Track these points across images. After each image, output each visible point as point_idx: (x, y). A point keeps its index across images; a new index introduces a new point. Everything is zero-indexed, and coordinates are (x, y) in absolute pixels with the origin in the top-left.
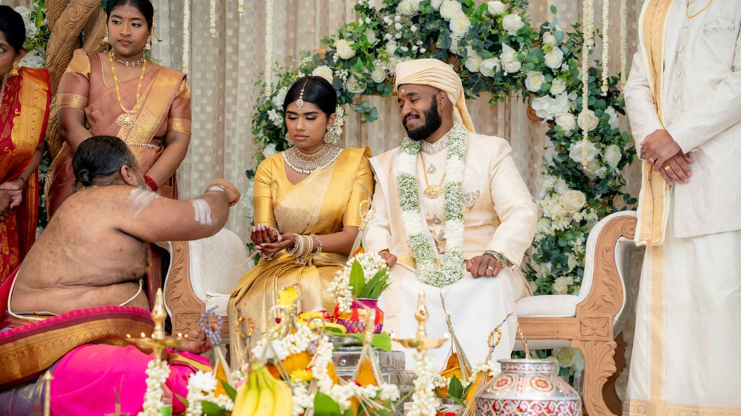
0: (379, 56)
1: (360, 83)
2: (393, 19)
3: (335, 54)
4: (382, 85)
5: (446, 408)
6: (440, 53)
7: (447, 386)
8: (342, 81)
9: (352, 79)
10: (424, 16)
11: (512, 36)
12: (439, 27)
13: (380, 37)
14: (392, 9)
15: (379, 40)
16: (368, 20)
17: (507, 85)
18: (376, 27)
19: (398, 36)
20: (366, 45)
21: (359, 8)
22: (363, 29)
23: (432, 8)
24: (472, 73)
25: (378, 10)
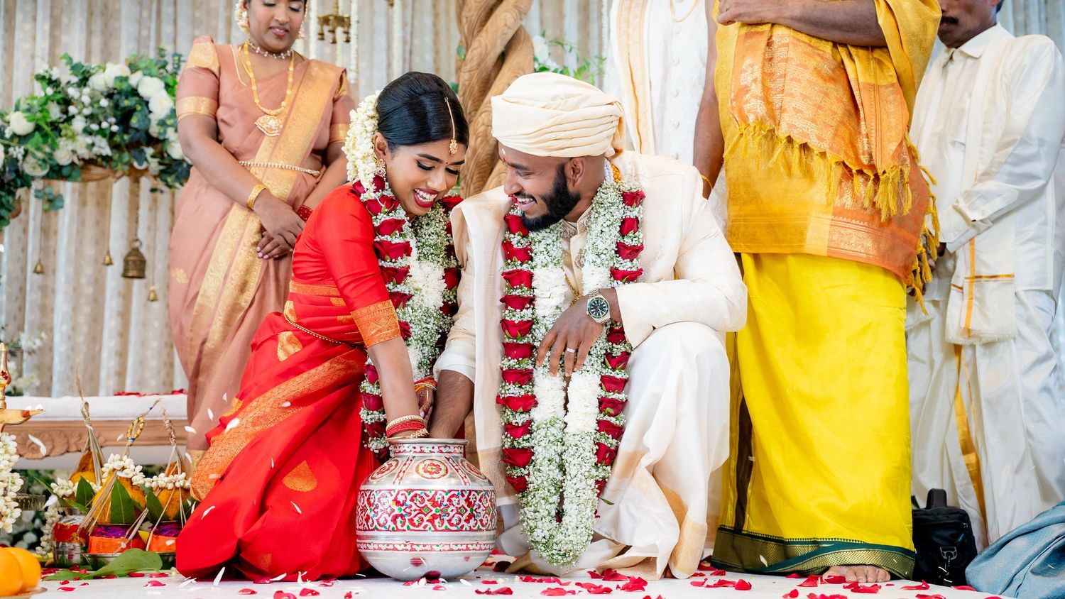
0: (63, 133)
1: (40, 162)
2: (81, 92)
3: (8, 128)
4: (69, 169)
5: (74, 519)
6: (138, 135)
7: (74, 493)
8: (17, 160)
9: (30, 159)
10: (120, 93)
12: (136, 104)
13: (66, 112)
14: (84, 81)
15: (65, 117)
16: (50, 91)
18: (61, 101)
19: (87, 111)
20: (44, 117)
21: (41, 78)
22: (43, 100)
23: (130, 86)
24: (175, 160)
25: (64, 81)
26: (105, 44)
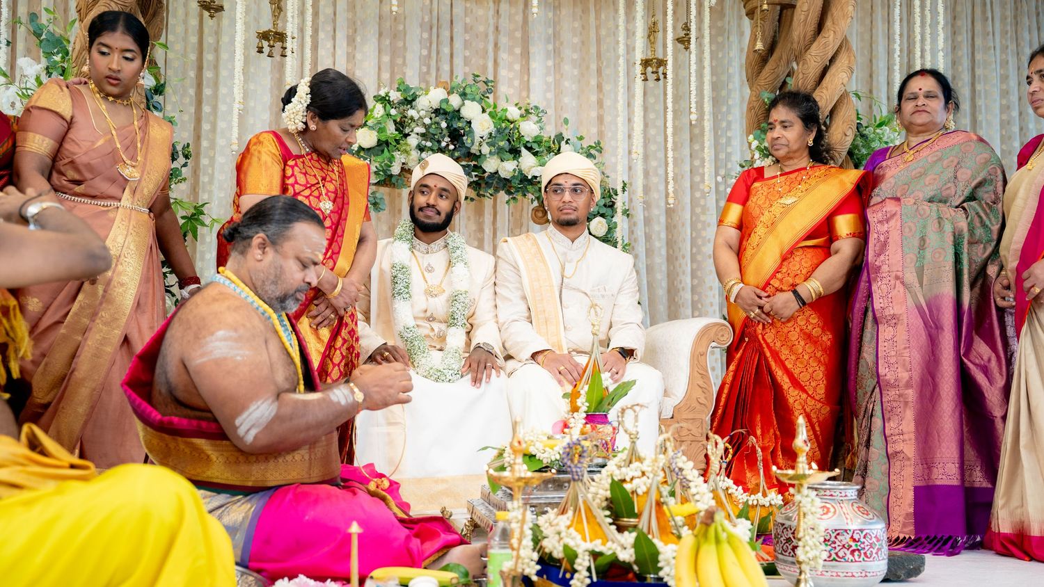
0: (401, 148)
10: (445, 113)
11: (528, 142)
12: (466, 126)
13: (398, 129)
14: (409, 101)
15: (400, 133)
16: (393, 112)
17: (530, 187)
22: (385, 120)
23: (452, 107)
25: (395, 102)
26: (391, 61)
